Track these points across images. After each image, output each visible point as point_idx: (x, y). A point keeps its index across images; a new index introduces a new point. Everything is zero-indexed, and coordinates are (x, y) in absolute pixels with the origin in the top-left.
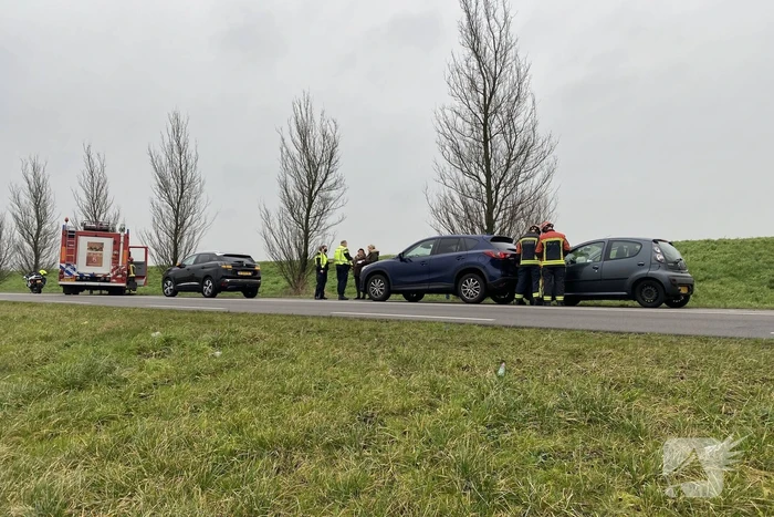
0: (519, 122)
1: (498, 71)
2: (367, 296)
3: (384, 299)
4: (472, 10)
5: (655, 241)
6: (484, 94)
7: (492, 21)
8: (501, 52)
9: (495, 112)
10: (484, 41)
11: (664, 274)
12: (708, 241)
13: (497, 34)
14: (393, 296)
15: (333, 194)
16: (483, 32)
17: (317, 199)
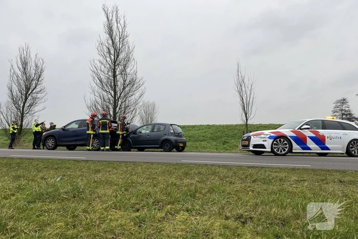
0: (128, 70)
1: (121, 46)
2: (45, 148)
3: (54, 149)
4: (110, 18)
5: (171, 125)
6: (114, 56)
7: (119, 24)
8: (123, 38)
9: (118, 65)
10: (114, 32)
11: (173, 138)
12: (208, 125)
13: (121, 30)
14: (59, 148)
15: (39, 95)
16: (115, 28)
17: (30, 98)
